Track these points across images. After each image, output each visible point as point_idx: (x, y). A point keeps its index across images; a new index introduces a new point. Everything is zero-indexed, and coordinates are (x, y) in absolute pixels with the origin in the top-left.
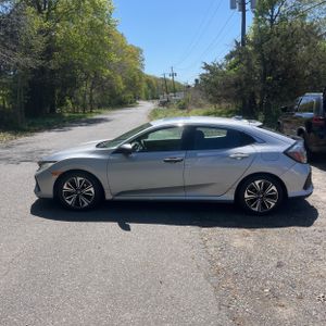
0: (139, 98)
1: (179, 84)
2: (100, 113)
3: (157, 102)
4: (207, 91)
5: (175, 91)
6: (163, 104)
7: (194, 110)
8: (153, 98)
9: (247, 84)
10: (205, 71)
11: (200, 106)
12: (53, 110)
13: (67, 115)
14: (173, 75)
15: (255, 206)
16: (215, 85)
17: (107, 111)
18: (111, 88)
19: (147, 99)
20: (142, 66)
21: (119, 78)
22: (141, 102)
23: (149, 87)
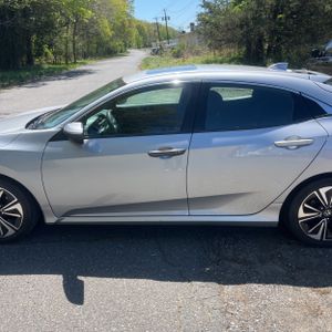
0: (130, 47)
1: (172, 30)
2: (84, 64)
3: (149, 51)
4: (206, 34)
5: (168, 38)
6: (156, 52)
7: (191, 58)
8: (146, 46)
9: (255, 24)
10: (203, 10)
11: (198, 53)
12: (30, 61)
13: (46, 66)
14: (166, 19)
15: (316, 232)
16: (216, 26)
17: (94, 62)
18: (98, 34)
19: (139, 48)
20: (132, 9)
21: (106, 22)
22: (132, 51)
23: (141, 33)
